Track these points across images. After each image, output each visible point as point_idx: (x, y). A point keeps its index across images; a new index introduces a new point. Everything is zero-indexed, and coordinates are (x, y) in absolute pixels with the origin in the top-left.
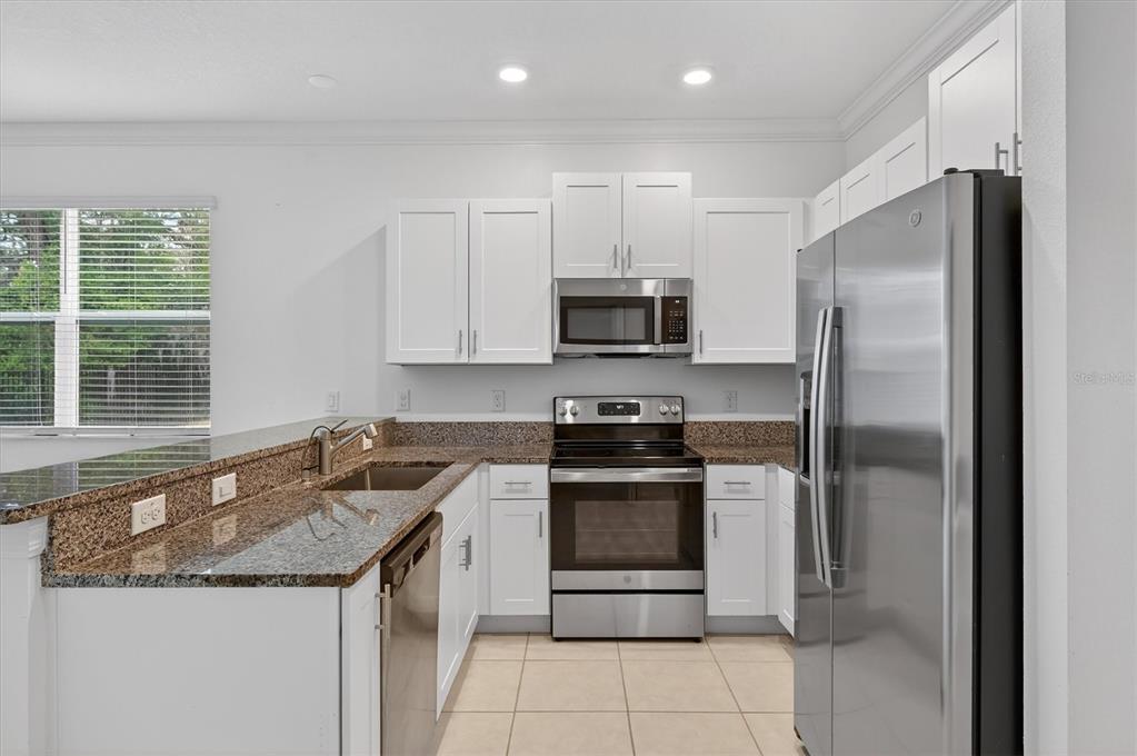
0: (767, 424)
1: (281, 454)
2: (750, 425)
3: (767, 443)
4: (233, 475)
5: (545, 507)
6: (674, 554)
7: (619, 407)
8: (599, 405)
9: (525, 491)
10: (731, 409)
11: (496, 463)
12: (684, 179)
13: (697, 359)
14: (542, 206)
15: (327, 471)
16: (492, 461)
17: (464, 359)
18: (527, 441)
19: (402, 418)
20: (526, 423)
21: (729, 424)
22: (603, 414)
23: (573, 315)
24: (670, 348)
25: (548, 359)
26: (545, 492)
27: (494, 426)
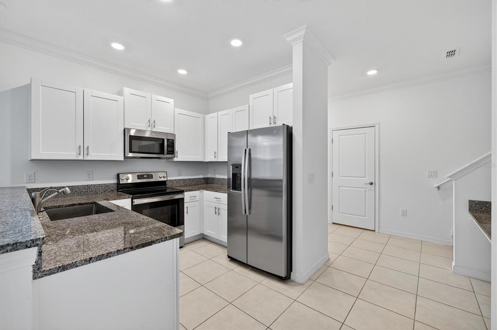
0: (190, 179)
2: (185, 179)
3: (190, 185)
7: (145, 176)
8: (138, 175)
10: (180, 175)
12: (172, 101)
13: (175, 159)
17: (81, 158)
21: (179, 180)
22: (140, 179)
24: (169, 156)
25: (121, 159)
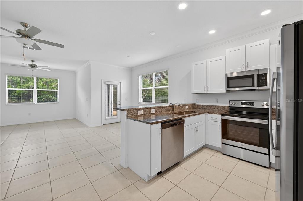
1: (165, 107)
4: (155, 109)
5: (220, 124)
6: (258, 142)
7: (248, 103)
8: (241, 102)
9: (216, 120)
11: (209, 113)
14: (223, 57)
15: (174, 111)
16: (208, 113)
17: (206, 92)
18: (223, 110)
19: (197, 104)
20: (223, 106)
22: (243, 105)
23: (231, 81)
24: (260, 88)
25: (225, 91)
26: (220, 121)
27: (215, 106)
